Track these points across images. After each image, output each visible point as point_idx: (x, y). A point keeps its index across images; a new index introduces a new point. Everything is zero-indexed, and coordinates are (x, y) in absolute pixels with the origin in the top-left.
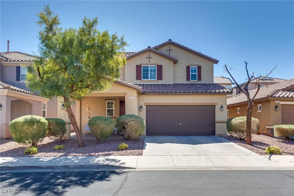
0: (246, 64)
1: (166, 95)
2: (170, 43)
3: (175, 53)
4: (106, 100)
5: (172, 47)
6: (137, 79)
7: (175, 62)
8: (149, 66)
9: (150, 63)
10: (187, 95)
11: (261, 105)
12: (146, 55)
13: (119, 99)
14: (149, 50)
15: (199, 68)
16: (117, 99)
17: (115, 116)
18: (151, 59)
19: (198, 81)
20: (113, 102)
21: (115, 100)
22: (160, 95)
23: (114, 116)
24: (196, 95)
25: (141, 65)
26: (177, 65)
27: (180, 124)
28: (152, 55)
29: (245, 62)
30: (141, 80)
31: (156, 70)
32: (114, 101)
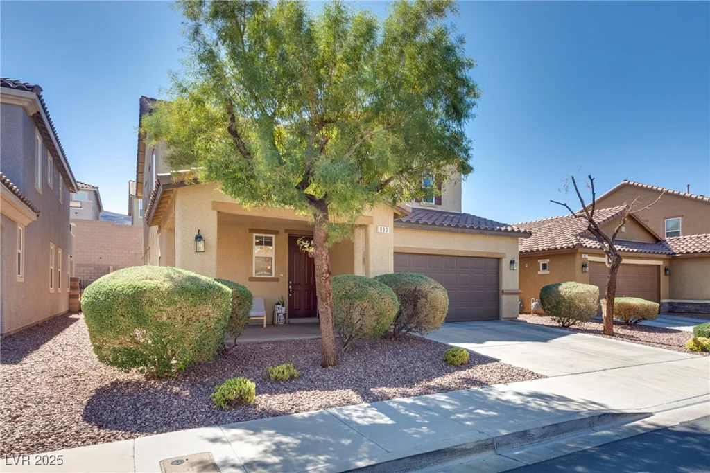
0: (592, 180)
4: (252, 231)
11: (548, 260)
13: (286, 231)
16: (283, 231)
17: (275, 275)
19: (436, 206)
20: (272, 238)
21: (276, 232)
23: (273, 276)
29: (590, 177)
32: (273, 236)
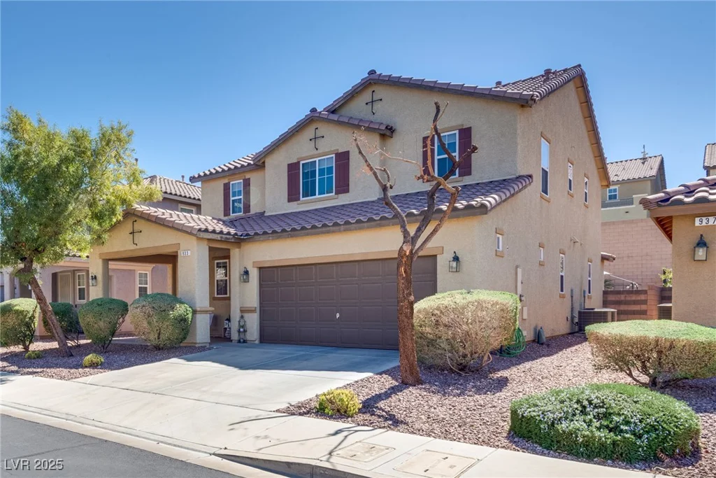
1: (292, 237)
2: (373, 81)
3: (390, 107)
4: (214, 258)
5: (381, 92)
6: (289, 200)
7: (387, 133)
8: (317, 159)
9: (319, 151)
10: (345, 230)
12: (309, 133)
14: (313, 118)
15: (466, 133)
18: (320, 143)
19: (461, 178)
20: (226, 262)
22: (279, 238)
23: (228, 295)
24: (368, 228)
25: (299, 162)
26: (396, 142)
27: (338, 315)
28: (324, 129)
30: (299, 202)
31: (332, 167)
